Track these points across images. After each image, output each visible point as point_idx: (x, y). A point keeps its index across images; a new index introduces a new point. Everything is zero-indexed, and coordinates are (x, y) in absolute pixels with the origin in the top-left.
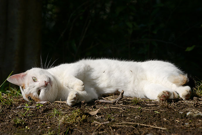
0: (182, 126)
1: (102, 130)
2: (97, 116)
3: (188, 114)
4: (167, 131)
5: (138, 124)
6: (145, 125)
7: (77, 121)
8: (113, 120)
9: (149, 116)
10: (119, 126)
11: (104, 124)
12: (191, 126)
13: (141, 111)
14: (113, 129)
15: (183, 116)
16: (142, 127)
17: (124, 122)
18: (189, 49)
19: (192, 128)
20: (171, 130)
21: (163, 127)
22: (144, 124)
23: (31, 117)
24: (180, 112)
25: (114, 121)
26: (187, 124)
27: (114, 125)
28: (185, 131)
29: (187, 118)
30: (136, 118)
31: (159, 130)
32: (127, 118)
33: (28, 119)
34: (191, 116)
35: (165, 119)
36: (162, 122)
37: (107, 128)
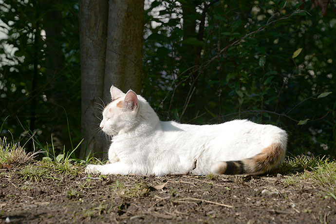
0: (252, 205)
1: (162, 205)
2: (163, 190)
3: (263, 192)
4: (233, 209)
5: (203, 201)
6: (211, 202)
7: (137, 195)
8: (178, 195)
9: (219, 192)
10: (181, 202)
11: (165, 200)
12: (262, 204)
13: (212, 187)
14: (174, 205)
15: (257, 194)
16: (207, 204)
17: (189, 198)
18: (302, 123)
19: (262, 207)
20: (239, 208)
21: (231, 205)
22: (210, 200)
23: (91, 189)
24: (255, 190)
25: (179, 197)
26: (258, 203)
27: (176, 201)
28: (253, 210)
29: (261, 196)
30: (204, 194)
31: (225, 208)
32: (194, 194)
33: (87, 191)
34: (266, 194)
35: (235, 197)
36: (231, 200)
37: (168, 204)
